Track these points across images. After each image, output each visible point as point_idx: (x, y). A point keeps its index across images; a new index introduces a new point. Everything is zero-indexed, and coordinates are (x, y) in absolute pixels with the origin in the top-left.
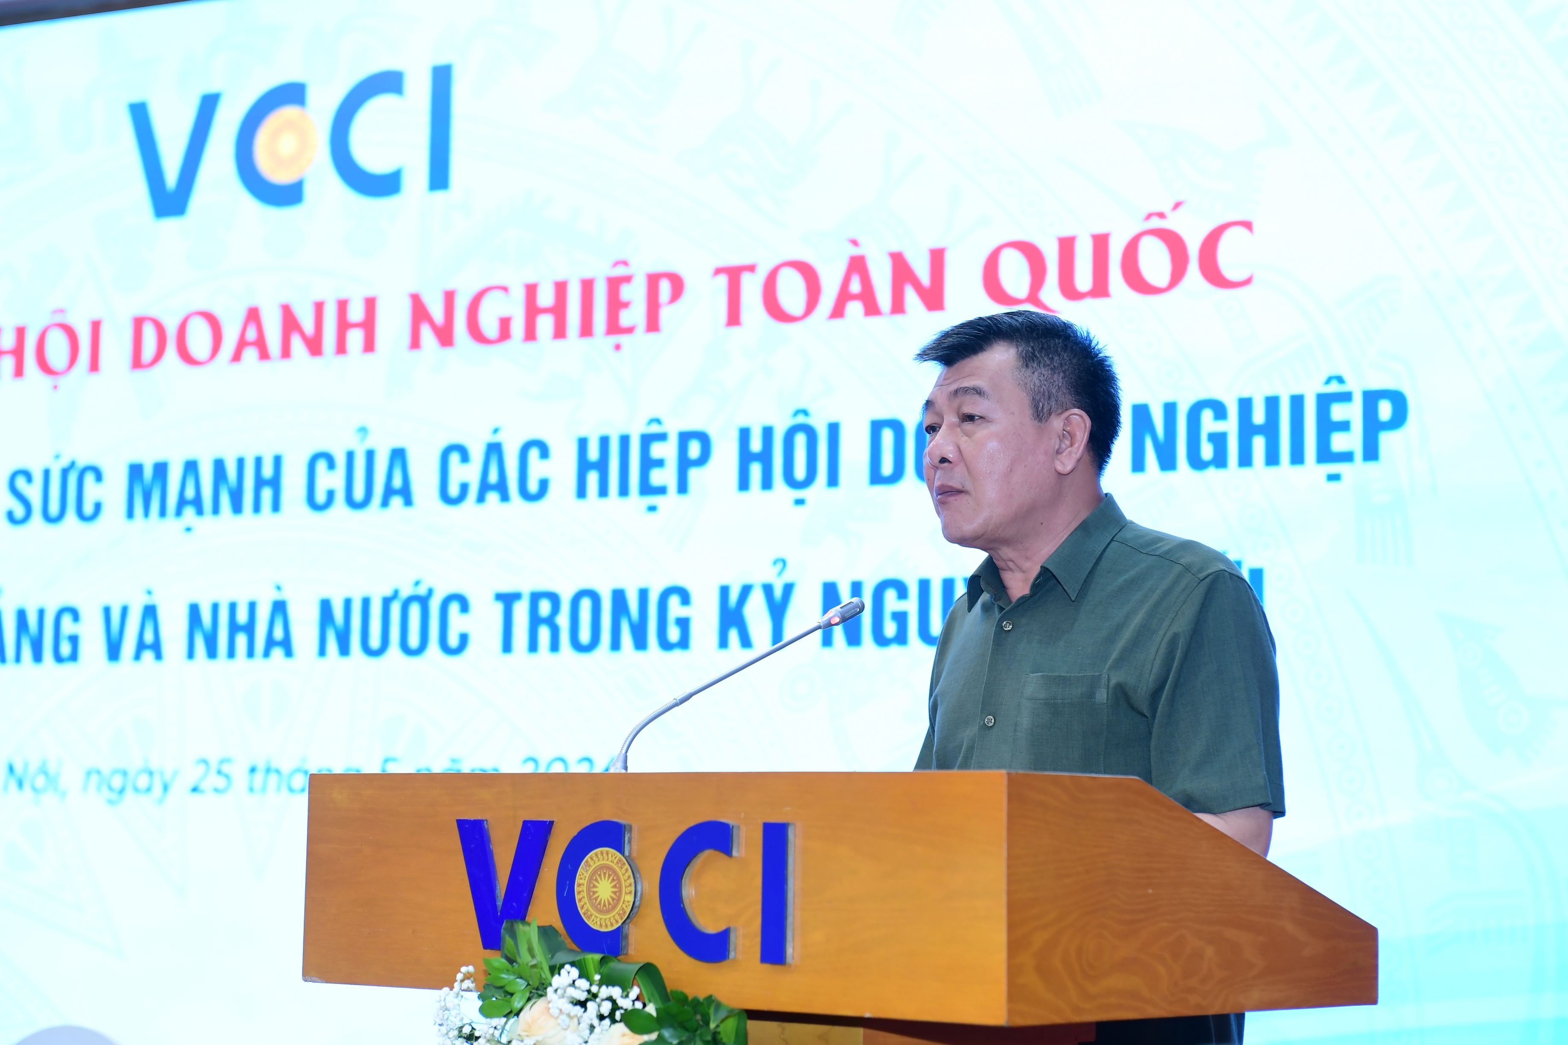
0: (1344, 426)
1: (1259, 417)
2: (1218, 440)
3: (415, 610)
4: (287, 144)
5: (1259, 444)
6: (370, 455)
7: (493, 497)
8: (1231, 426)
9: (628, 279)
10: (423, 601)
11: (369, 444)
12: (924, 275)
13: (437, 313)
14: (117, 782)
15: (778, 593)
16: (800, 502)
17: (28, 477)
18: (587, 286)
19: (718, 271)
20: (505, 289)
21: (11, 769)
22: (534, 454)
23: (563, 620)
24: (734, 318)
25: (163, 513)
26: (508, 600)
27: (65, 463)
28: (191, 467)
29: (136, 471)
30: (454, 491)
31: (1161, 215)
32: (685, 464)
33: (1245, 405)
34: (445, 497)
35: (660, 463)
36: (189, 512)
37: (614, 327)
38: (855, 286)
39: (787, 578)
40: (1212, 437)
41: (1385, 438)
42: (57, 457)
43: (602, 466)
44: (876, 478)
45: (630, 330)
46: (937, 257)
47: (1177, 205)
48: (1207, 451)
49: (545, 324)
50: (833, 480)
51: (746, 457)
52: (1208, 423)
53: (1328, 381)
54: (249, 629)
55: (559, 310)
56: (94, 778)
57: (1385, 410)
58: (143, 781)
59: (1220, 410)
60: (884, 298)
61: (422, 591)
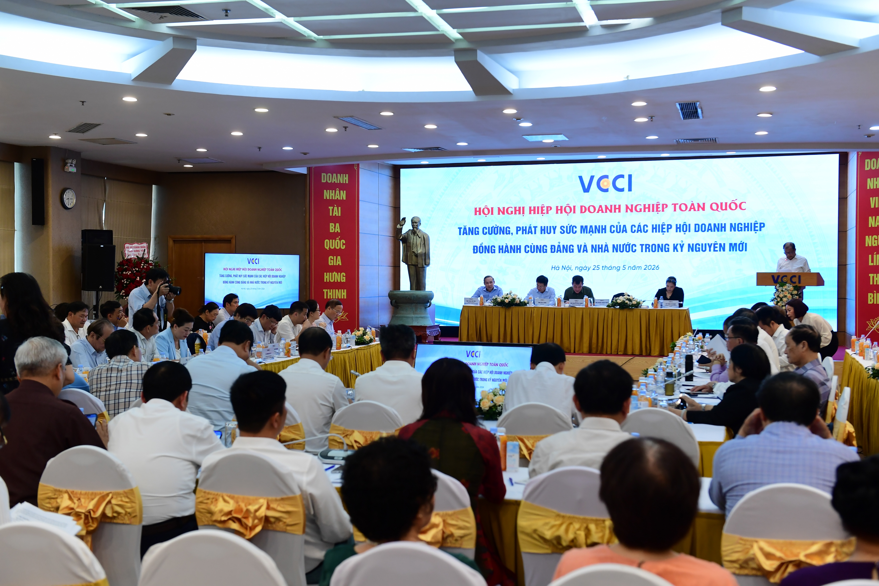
0: (757, 227)
1: (746, 225)
2: (741, 228)
3: (628, 246)
4: (605, 184)
5: (746, 229)
6: (620, 226)
7: (639, 232)
8: (743, 226)
9: (659, 204)
10: (629, 245)
11: (620, 224)
12: (702, 206)
13: (630, 207)
14: (581, 268)
15: (682, 245)
16: (685, 234)
17: (564, 227)
18: (653, 205)
19: (672, 204)
20: (641, 205)
21: (563, 266)
22: (645, 227)
23: (650, 248)
24: (675, 210)
25: (587, 233)
26: (642, 245)
27: (570, 225)
28: (591, 226)
29: (582, 227)
30: (633, 231)
31: (734, 201)
32: (668, 229)
33: (745, 224)
34: (632, 231)
35: (664, 228)
36: (591, 233)
37: (657, 211)
38: (692, 207)
39: (683, 243)
40: (741, 227)
41: (762, 228)
42: (569, 224)
43: (656, 228)
44: (695, 231)
45: (660, 211)
46: (704, 204)
47: (736, 200)
48: (740, 229)
49: (647, 210)
50: (689, 231)
51: (677, 228)
52: (740, 226)
53: (755, 221)
54: (602, 248)
55: (649, 208)
56: (577, 268)
57: (762, 225)
58: (585, 268)
59: (742, 225)
60: (696, 209)
61: (629, 244)
